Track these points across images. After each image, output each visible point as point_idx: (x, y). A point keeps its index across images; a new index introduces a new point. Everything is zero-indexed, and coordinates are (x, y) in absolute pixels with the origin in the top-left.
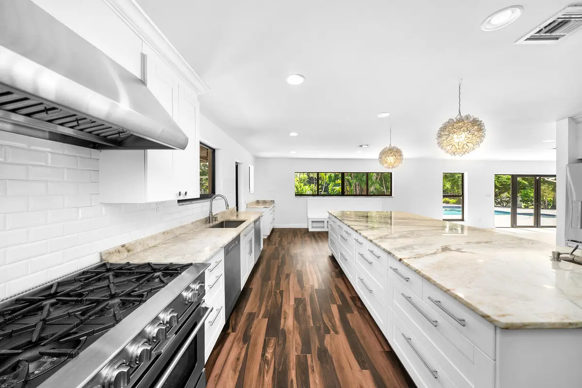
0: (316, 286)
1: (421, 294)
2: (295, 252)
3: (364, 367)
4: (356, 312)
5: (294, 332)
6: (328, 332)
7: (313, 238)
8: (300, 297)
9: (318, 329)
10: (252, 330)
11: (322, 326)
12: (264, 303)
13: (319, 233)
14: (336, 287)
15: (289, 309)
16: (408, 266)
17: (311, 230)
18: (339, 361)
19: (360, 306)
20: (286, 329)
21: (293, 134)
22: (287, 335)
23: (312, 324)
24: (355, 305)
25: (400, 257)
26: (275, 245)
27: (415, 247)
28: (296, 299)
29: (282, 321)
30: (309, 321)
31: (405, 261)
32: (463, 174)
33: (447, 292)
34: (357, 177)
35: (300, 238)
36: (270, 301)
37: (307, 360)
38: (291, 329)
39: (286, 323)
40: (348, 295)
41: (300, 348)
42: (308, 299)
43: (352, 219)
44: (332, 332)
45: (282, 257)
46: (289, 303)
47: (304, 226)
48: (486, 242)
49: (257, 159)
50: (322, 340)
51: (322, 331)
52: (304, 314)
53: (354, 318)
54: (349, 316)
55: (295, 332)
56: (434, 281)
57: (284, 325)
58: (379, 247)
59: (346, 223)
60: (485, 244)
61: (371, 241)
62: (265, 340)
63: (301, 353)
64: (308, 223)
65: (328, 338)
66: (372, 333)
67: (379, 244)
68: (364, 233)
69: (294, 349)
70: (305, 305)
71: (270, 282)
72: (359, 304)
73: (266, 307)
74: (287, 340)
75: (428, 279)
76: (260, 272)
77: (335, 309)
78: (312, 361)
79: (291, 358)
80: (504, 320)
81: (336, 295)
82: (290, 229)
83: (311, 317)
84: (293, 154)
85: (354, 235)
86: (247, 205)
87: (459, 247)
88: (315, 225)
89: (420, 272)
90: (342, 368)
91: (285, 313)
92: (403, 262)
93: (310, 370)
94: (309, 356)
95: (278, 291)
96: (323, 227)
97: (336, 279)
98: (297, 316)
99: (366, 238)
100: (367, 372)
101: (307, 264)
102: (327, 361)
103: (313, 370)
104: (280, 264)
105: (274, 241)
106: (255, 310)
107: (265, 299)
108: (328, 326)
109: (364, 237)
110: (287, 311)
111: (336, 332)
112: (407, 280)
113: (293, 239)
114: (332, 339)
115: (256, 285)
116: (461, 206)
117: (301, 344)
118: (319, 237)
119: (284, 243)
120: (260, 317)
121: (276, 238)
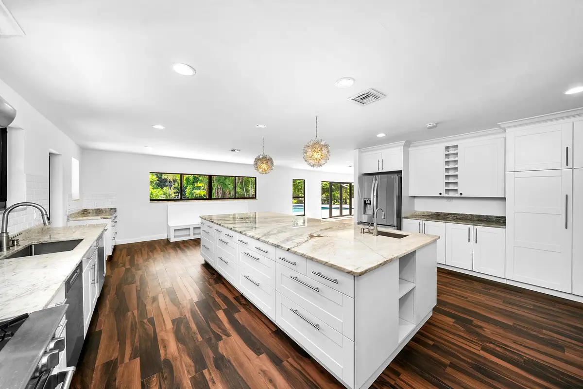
0: (196, 299)
1: (306, 271)
2: (157, 269)
3: (259, 353)
4: (242, 310)
5: (181, 356)
6: (219, 338)
7: (178, 249)
8: (178, 316)
9: (209, 341)
10: (117, 381)
11: (212, 336)
12: (128, 342)
13: (183, 242)
14: (218, 293)
15: (167, 335)
16: (295, 253)
17: (172, 240)
18: (237, 359)
19: (245, 303)
20: (169, 357)
21: (159, 127)
22: (173, 363)
23: (200, 338)
24: (240, 303)
25: (288, 247)
26: (124, 265)
27: (293, 238)
28: (173, 321)
29: (162, 352)
30: (197, 338)
31: (293, 249)
32: (304, 180)
33: (325, 264)
34: (219, 180)
35: (159, 251)
36: (137, 335)
37: (204, 377)
38: (176, 354)
39: (168, 352)
40: (230, 297)
41: (193, 369)
42: (189, 316)
43: (231, 222)
44: (224, 337)
45: (140, 279)
46: (165, 328)
47: (163, 236)
48: (330, 228)
49: (84, 151)
50: (215, 349)
51: (213, 340)
52: (189, 333)
53: (242, 316)
54: (236, 316)
55: (183, 356)
56: (317, 259)
57: (166, 354)
58: (267, 243)
59: (226, 226)
60: (330, 230)
61: (258, 239)
62: (143, 384)
63: (196, 372)
64: (169, 232)
65: (221, 344)
66: (260, 321)
67: (267, 240)
68: (250, 233)
69: (186, 372)
70: (187, 323)
71: (130, 314)
72: (243, 301)
73: (132, 344)
74: (174, 368)
75: (312, 259)
76: (108, 306)
77: (221, 315)
78: (210, 374)
79: (185, 384)
80: (359, 271)
81: (218, 300)
82: (142, 243)
83: (197, 331)
84: (150, 150)
85: (238, 236)
86: (68, 217)
87: (318, 234)
88: (178, 233)
89: (305, 255)
90: (241, 365)
91: (163, 340)
92: (292, 251)
93: (210, 384)
94: (205, 372)
95: (146, 321)
96: (189, 235)
97: (215, 286)
98: (179, 339)
99: (253, 237)
100: (263, 356)
101: (178, 279)
102: (226, 366)
103: (214, 382)
104: (139, 289)
105: (120, 261)
106: (115, 355)
107: (128, 336)
108: (219, 333)
109: (250, 237)
110: (166, 338)
111: (228, 335)
112: (295, 264)
113: (150, 253)
114: (226, 343)
115: (106, 325)
116: (303, 205)
117: (193, 364)
118: (185, 246)
119: (137, 261)
120: (127, 360)
121: (124, 258)
